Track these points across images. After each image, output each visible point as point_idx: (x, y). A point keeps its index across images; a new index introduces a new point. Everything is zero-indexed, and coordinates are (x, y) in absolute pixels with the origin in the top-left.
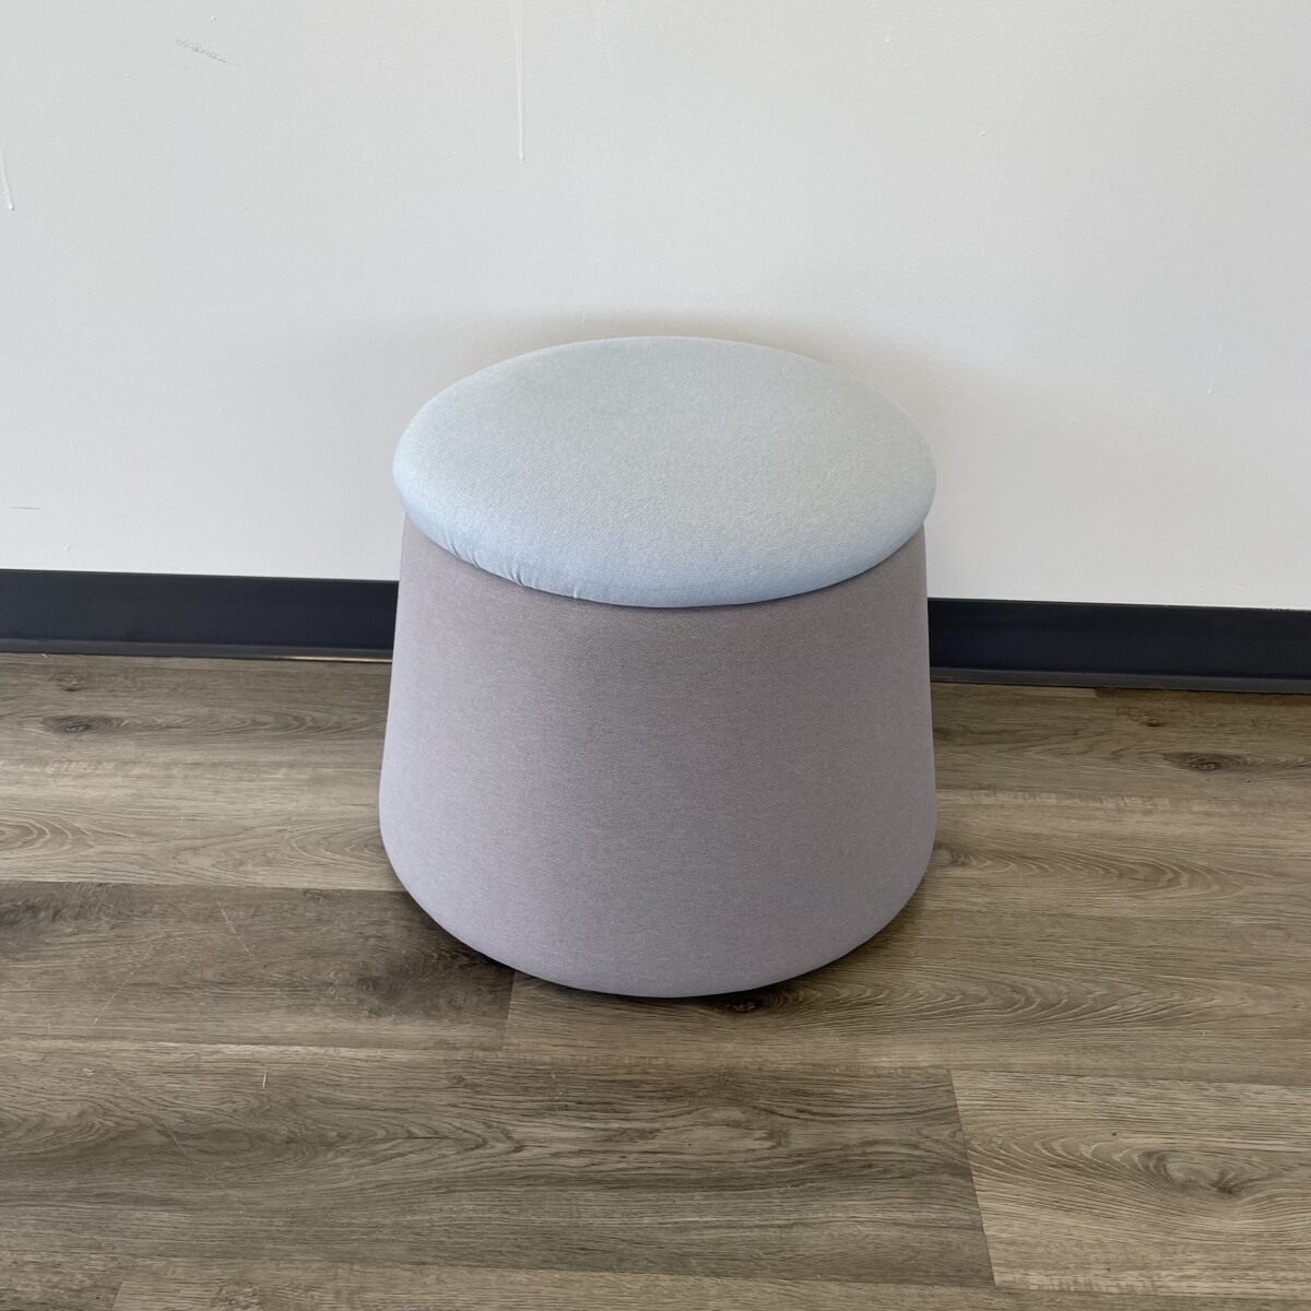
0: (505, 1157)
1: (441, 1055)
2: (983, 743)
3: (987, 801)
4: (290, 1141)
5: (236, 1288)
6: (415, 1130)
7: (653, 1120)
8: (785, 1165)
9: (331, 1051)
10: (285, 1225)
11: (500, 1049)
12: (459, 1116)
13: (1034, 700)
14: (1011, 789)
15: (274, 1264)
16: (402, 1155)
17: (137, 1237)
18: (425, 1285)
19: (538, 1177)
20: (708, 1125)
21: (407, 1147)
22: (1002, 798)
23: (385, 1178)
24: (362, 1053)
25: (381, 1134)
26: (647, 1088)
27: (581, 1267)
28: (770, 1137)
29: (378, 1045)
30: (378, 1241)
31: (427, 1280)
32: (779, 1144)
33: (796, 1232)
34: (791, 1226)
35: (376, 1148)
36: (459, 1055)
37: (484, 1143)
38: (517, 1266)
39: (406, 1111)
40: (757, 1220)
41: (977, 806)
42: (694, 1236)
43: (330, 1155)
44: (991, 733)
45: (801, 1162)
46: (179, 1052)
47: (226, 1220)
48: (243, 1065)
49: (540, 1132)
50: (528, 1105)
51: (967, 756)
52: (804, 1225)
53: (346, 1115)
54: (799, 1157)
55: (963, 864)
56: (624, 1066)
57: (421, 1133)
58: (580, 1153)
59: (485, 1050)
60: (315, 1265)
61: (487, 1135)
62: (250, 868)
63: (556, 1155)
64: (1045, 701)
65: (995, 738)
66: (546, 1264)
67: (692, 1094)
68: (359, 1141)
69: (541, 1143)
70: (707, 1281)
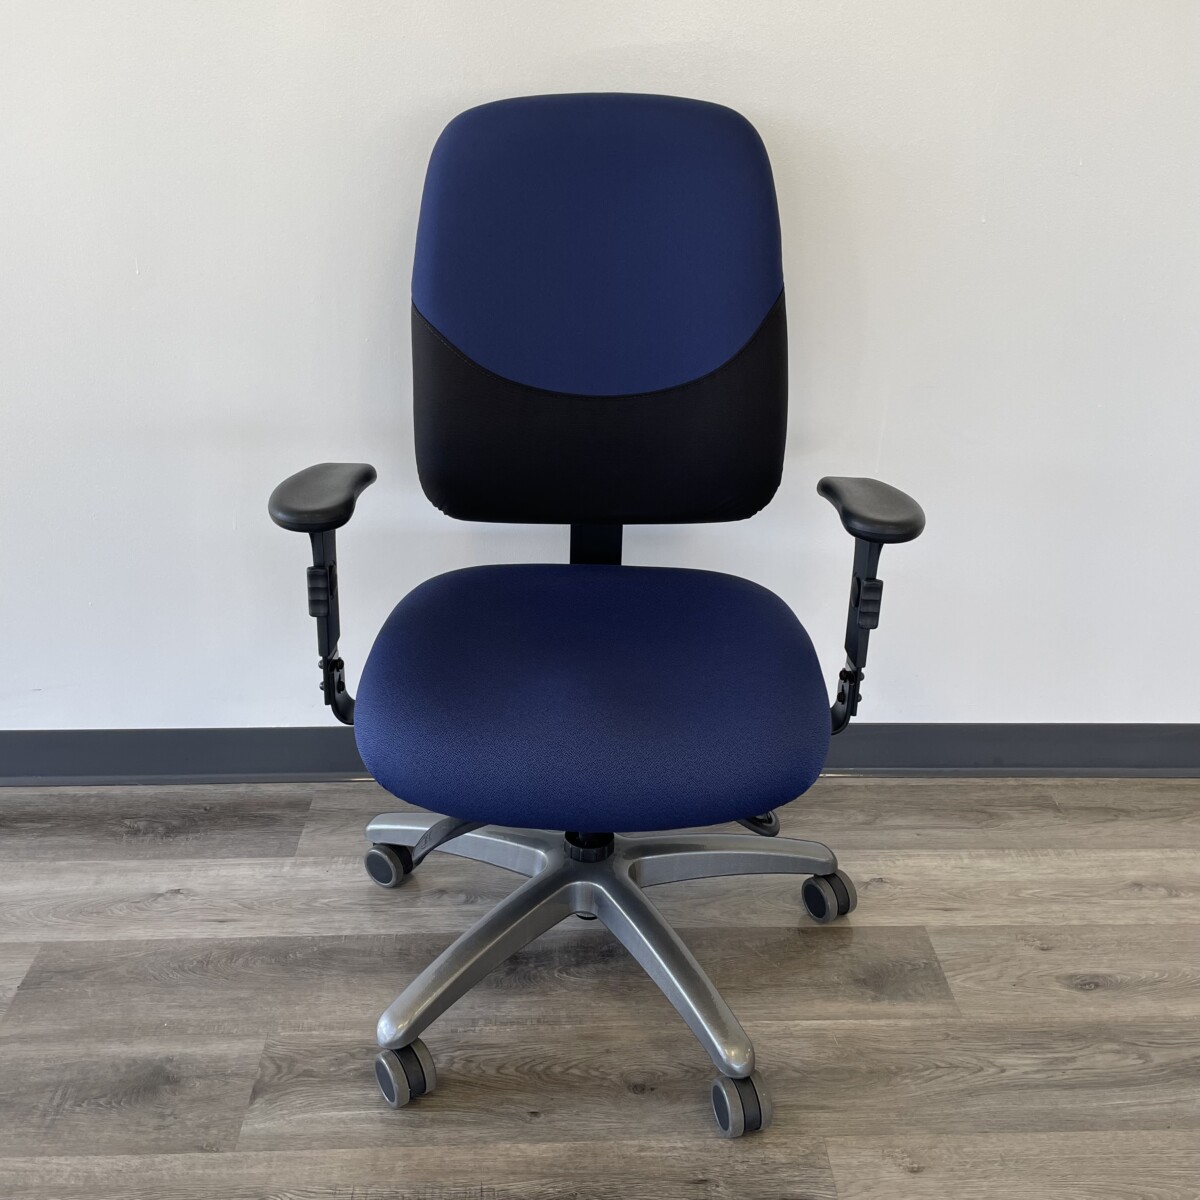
0: (997, 1076)
1: (928, 1022)
2: (1154, 818)
3: (1173, 855)
4: (872, 1072)
5: (890, 1150)
6: (939, 1064)
7: (1071, 1052)
8: (1156, 1071)
9: (863, 1022)
10: (897, 1116)
11: (961, 1017)
12: (959, 1055)
13: (1171, 788)
14: (1183, 847)
15: (902, 1137)
16: (940, 1077)
17: (819, 1127)
18: (992, 1143)
19: (1022, 1085)
20: (1102, 1053)
21: (939, 1072)
22: (1181, 853)
23: (937, 1089)
24: (882, 1022)
25: (921, 1066)
26: (1057, 1034)
27: (1072, 1130)
28: (1139, 1058)
29: (888, 1017)
30: (952, 1122)
31: (991, 1140)
32: (1147, 1061)
33: (1179, 1105)
34: (1175, 1102)
35: (922, 1074)
36: (939, 1021)
37: (981, 1069)
38: (1037, 1131)
39: (926, 1053)
40: (1154, 1101)
41: (1167, 858)
42: (1125, 1111)
43: (899, 1079)
44: (1155, 811)
45: (1163, 1070)
46: (776, 1026)
47: (862, 1116)
48: (817, 1032)
49: (1011, 1061)
50: (994, 1047)
51: (1147, 826)
52: (1181, 1101)
53: (893, 1056)
54: (1162, 1067)
55: (1176, 896)
56: (1036, 1024)
57: (943, 1065)
58: (1038, 1071)
59: (952, 1017)
60: (927, 1136)
61: (980, 1064)
62: (744, 915)
63: (1026, 1073)
64: (1179, 788)
65: (1158, 814)
66: (1052, 1129)
67: (1084, 1037)
68: (910, 1070)
69: (1014, 1067)
70: (1144, 1133)
